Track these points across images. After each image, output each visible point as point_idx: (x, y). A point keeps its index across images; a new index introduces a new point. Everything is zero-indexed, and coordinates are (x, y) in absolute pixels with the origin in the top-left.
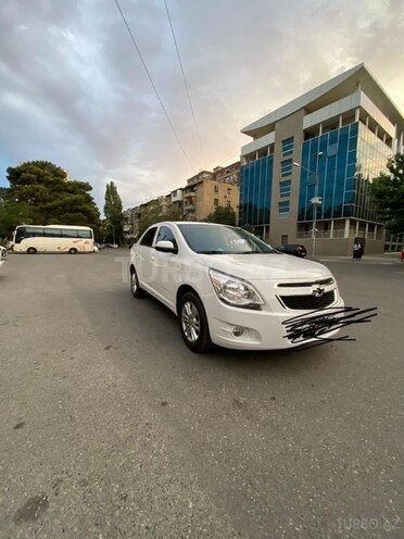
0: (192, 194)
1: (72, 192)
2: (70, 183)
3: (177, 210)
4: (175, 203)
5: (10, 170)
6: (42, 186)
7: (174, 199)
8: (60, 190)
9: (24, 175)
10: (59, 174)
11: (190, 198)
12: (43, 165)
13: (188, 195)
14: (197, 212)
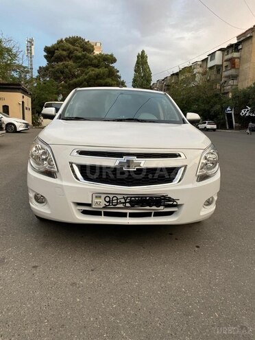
0: (236, 55)
1: (97, 66)
2: (96, 57)
3: (213, 77)
4: (211, 68)
5: (47, 49)
6: (71, 63)
7: (210, 64)
8: (86, 65)
9: (57, 53)
10: (87, 48)
11: (232, 60)
12: (75, 41)
13: (230, 56)
14: (241, 78)
